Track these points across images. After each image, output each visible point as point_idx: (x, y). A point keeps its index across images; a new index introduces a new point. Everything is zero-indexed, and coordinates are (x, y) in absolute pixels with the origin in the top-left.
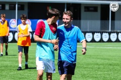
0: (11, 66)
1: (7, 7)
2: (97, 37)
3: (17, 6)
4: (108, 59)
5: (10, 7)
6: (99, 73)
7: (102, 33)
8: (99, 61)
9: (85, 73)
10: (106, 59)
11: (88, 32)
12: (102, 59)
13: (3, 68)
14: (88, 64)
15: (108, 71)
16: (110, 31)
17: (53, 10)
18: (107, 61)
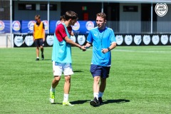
0: (43, 73)
1: (38, 7)
2: (137, 39)
3: (48, 5)
4: (150, 65)
5: (41, 7)
6: (140, 80)
7: (142, 35)
8: (139, 67)
9: (125, 79)
10: (147, 64)
11: (127, 35)
12: (143, 64)
13: (34, 75)
14: (128, 70)
15: (150, 78)
16: (152, 32)
17: (69, 13)
18: (149, 67)
